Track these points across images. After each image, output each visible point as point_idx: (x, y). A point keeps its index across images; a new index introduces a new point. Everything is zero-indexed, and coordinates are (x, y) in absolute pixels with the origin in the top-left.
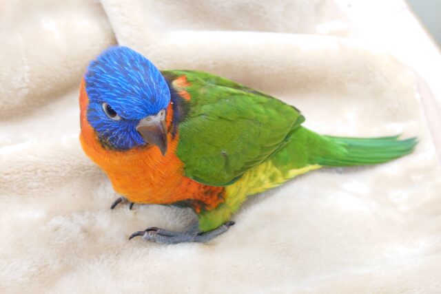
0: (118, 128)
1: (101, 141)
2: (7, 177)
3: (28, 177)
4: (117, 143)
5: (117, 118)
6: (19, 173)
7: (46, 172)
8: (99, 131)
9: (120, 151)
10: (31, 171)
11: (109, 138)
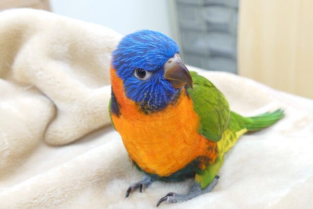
0: (152, 85)
1: (143, 108)
2: (35, 201)
3: (52, 196)
4: (156, 102)
5: (148, 76)
6: (43, 196)
7: (64, 189)
8: (140, 101)
9: (160, 110)
10: (52, 192)
11: (149, 102)
